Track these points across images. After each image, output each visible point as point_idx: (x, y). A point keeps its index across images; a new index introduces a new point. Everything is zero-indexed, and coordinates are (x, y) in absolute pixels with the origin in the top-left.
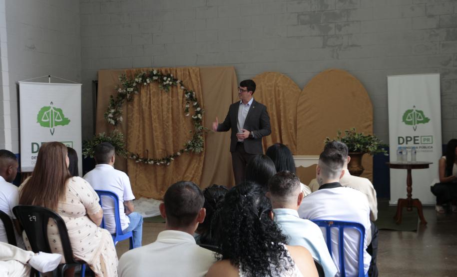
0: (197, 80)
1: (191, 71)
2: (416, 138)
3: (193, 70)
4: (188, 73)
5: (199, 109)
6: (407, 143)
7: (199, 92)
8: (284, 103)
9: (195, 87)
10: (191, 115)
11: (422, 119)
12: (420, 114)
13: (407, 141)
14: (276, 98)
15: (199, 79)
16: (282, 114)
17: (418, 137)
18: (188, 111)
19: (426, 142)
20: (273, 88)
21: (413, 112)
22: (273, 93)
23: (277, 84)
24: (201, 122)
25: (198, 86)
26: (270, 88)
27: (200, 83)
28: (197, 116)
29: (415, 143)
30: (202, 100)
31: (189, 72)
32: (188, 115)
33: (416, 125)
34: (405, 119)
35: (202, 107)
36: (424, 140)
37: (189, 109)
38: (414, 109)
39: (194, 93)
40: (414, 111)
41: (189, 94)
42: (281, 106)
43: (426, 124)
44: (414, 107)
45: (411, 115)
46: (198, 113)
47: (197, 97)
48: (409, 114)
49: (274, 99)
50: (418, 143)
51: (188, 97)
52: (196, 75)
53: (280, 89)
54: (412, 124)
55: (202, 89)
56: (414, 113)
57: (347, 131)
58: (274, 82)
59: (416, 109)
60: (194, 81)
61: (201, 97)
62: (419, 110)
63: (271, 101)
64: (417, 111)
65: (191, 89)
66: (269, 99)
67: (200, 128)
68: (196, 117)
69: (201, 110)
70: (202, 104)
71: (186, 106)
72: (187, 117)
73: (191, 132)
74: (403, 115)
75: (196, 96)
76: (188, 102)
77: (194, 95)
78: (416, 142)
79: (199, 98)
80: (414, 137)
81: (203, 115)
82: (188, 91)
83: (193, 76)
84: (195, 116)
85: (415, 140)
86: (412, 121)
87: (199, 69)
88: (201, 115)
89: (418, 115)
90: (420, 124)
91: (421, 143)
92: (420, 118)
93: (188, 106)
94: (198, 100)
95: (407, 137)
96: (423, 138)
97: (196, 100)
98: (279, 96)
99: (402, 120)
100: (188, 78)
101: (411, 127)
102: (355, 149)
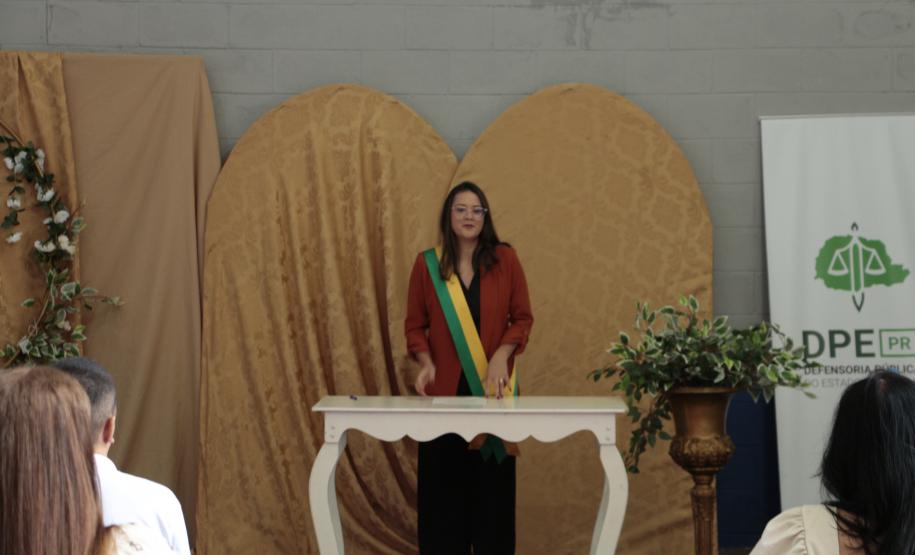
0: (54, 103)
1: (28, 67)
2: (864, 337)
3: (39, 67)
4: (16, 75)
5: (61, 216)
6: (833, 354)
7: (61, 149)
8: (397, 203)
9: (47, 129)
10: (28, 240)
11: (882, 271)
12: (874, 252)
13: (833, 346)
14: (364, 186)
15: (62, 101)
16: (389, 243)
17: (870, 332)
18: (16, 223)
19: (896, 349)
20: (356, 145)
21: (850, 246)
22: (356, 165)
23: (369, 132)
24: (69, 264)
25: (57, 129)
26: (342, 147)
27: (65, 115)
28: (55, 242)
29: (859, 354)
30: (72, 182)
31: (21, 71)
32: (16, 238)
33: (863, 289)
34: (827, 267)
35: (74, 208)
36: (891, 345)
37: (21, 217)
38: (855, 235)
39: (40, 153)
40: (855, 241)
41: (23, 154)
42: (388, 214)
43: (896, 287)
44: (854, 226)
45: (845, 255)
46: (55, 231)
47: (54, 169)
48: (838, 253)
49: (358, 189)
50: (872, 355)
51: (19, 167)
52: (49, 83)
53: (382, 150)
54: (847, 287)
55: (73, 138)
56: (855, 247)
57: (670, 311)
58: (357, 124)
59: (863, 235)
60: (41, 105)
61: (70, 170)
62: (870, 237)
63: (348, 192)
64: (863, 240)
65: (26, 136)
66: (339, 186)
67: (66, 290)
68: (51, 247)
69: (69, 219)
70: (73, 198)
71: (10, 203)
72: (12, 244)
73: (30, 304)
74: (816, 254)
75: (46, 164)
76: (18, 190)
77: (40, 163)
78: (865, 349)
79: (63, 172)
80: (858, 333)
81: (76, 241)
82: (14, 145)
83: (36, 85)
84: (44, 243)
85: (859, 343)
86: (847, 276)
87: (63, 61)
88: (71, 239)
89: (867, 255)
90: (875, 287)
91: (882, 355)
92: (875, 266)
93: (17, 203)
94: (57, 179)
95: (832, 334)
96: (886, 336)
97: (47, 181)
98: (377, 175)
99: (814, 273)
100: (16, 92)
101: (844, 297)
102: (716, 374)
